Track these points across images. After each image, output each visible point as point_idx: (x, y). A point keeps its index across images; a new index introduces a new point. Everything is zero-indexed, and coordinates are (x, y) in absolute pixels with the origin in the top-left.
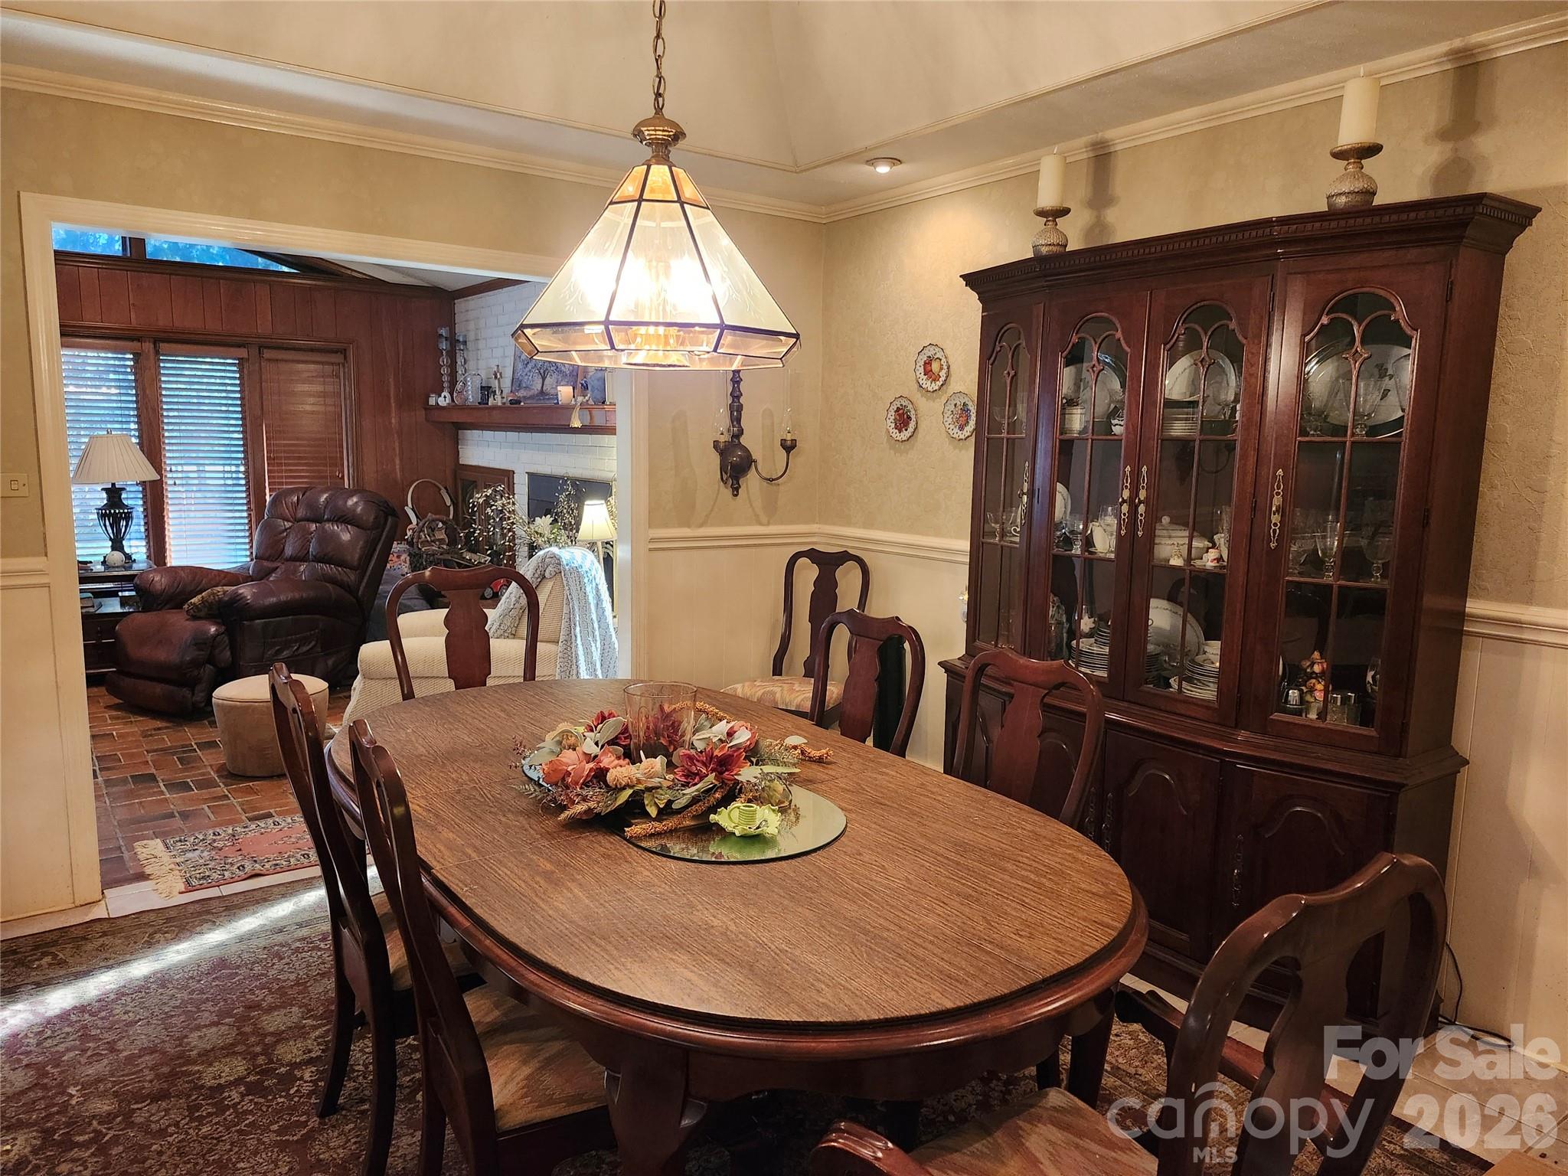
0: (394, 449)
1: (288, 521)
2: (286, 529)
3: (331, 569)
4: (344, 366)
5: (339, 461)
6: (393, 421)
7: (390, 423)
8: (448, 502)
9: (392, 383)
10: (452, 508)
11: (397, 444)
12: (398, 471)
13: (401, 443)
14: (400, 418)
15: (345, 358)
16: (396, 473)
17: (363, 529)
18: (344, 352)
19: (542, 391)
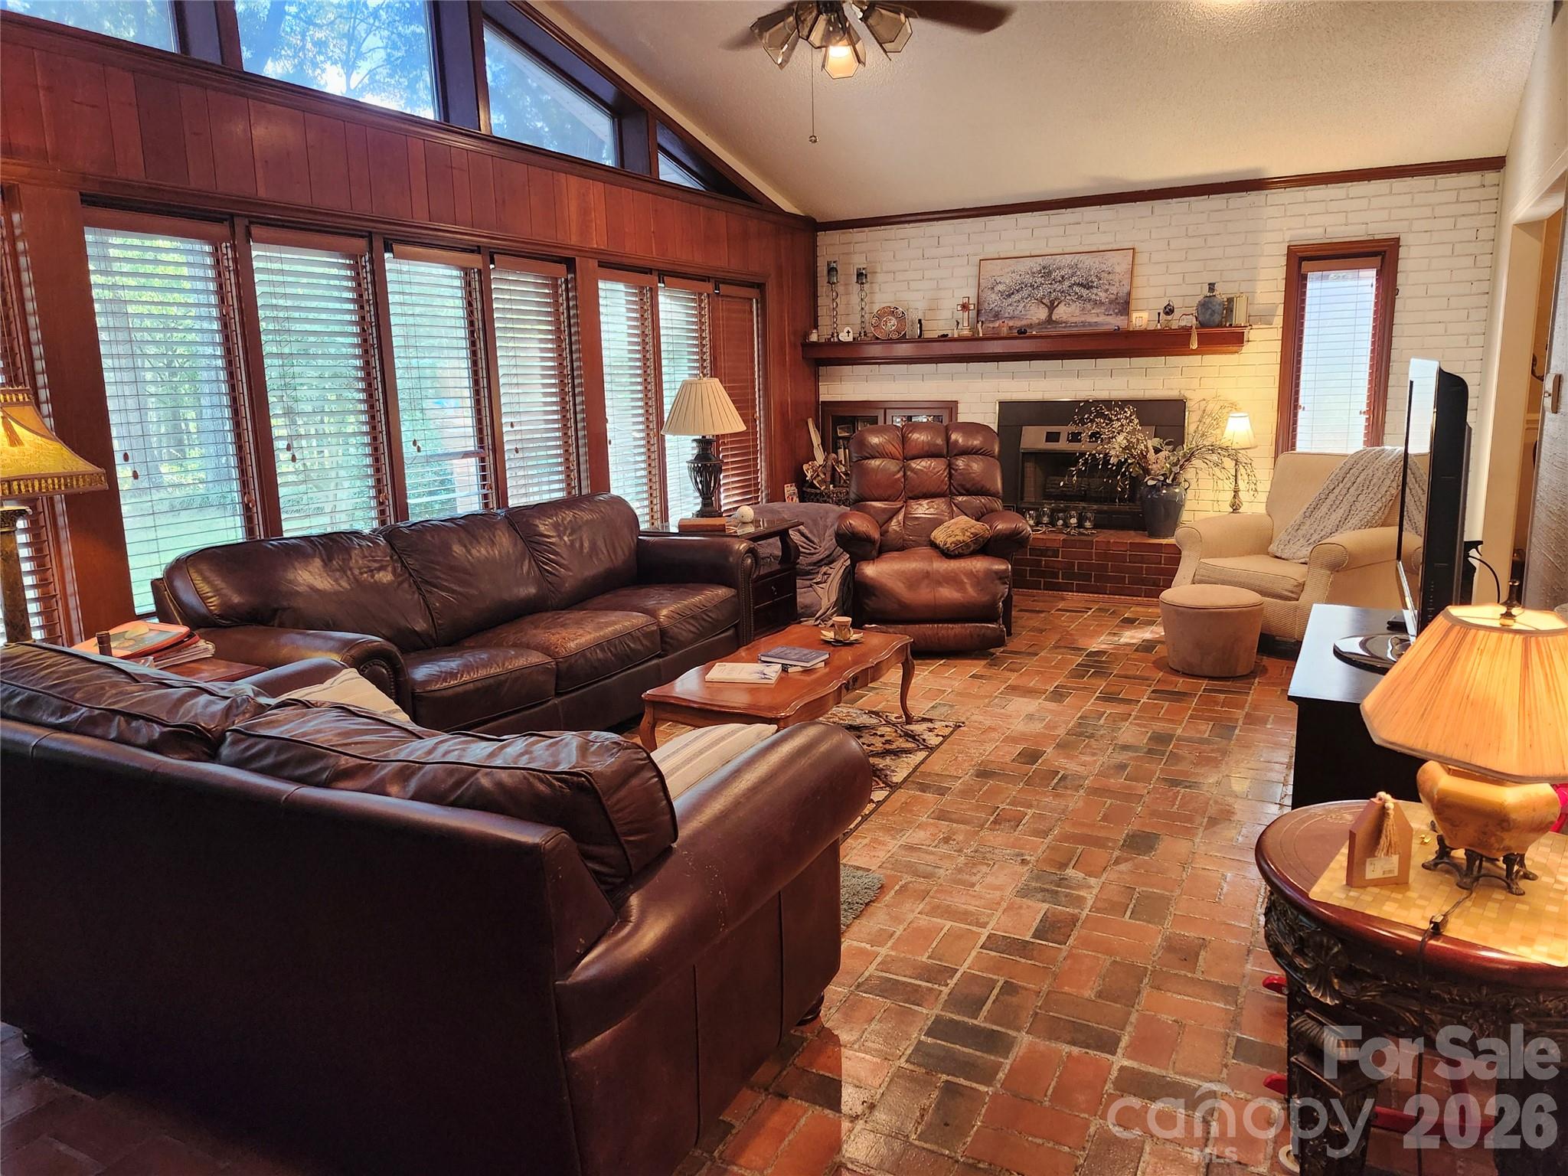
5: (754, 403)
9: (786, 320)
12: (790, 411)
16: (789, 414)
18: (760, 287)
19: (1049, 320)
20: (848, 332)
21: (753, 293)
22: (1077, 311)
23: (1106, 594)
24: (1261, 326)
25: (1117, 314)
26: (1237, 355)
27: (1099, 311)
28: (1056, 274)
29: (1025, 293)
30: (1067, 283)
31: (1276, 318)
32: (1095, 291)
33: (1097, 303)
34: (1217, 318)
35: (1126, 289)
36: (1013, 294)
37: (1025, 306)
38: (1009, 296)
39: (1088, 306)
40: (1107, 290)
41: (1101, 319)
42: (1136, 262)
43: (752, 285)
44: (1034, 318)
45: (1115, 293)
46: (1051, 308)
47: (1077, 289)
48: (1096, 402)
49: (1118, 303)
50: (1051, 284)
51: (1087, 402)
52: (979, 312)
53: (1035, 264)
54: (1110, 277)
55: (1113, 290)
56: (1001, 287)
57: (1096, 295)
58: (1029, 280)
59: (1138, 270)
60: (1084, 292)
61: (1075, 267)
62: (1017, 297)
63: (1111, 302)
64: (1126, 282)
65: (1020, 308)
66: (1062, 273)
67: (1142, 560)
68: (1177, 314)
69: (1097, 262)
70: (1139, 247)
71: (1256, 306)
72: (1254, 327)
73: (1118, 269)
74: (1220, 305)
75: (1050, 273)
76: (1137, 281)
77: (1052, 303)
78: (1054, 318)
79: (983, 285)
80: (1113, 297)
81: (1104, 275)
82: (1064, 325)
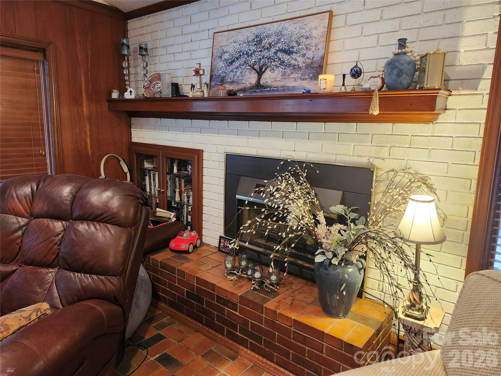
0: (86, 131)
1: (22, 216)
2: (21, 227)
3: (93, 279)
4: (43, 63)
5: (41, 142)
6: (85, 110)
7: (83, 111)
8: (126, 169)
9: (83, 80)
10: (128, 175)
11: (88, 127)
12: (89, 149)
13: (90, 127)
14: (90, 107)
15: (45, 57)
16: (87, 150)
17: (123, 227)
18: (44, 51)
19: (258, 85)
20: (131, 92)
21: (38, 56)
22: (279, 76)
23: (273, 361)
24: (462, 92)
25: (311, 79)
26: (431, 125)
27: (296, 76)
28: (265, 42)
29: (242, 60)
30: (273, 50)
31: (482, 82)
32: (294, 56)
33: (297, 68)
34: (405, 80)
35: (321, 52)
36: (234, 61)
37: (241, 73)
38: (231, 63)
39: (288, 71)
40: (304, 55)
41: (298, 84)
42: (333, 26)
43: (36, 50)
44: (247, 83)
45: (311, 56)
46: (260, 73)
47: (280, 55)
48: (293, 162)
49: (313, 68)
50: (261, 51)
51: (286, 161)
52: (211, 77)
53: (249, 34)
54: (308, 41)
55: (310, 54)
56: (226, 56)
57: (296, 60)
58: (245, 48)
59: (335, 34)
60: (286, 57)
61: (279, 34)
62: (236, 64)
63: (307, 67)
64: (321, 46)
65: (238, 74)
66: (270, 40)
67: (305, 341)
68: (365, 76)
69: (298, 28)
70: (336, 9)
71: (457, 68)
72: (453, 93)
73: (315, 33)
74: (409, 63)
75: (261, 41)
76: (333, 46)
77: (261, 68)
78: (261, 82)
79: (215, 54)
80: (309, 61)
81: (303, 40)
82: (268, 89)
